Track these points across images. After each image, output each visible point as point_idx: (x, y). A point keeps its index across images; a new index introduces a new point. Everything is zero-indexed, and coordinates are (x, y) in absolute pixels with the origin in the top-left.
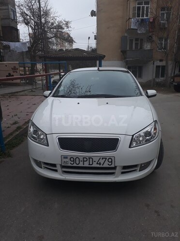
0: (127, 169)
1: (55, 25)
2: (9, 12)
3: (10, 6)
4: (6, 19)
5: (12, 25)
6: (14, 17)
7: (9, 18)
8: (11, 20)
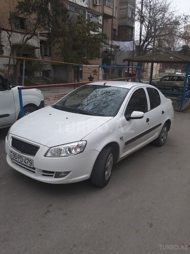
0: (47, 173)
1: (172, 20)
2: (127, 11)
3: (129, 5)
4: (123, 18)
5: (129, 24)
6: (132, 16)
7: (126, 17)
8: (128, 19)
